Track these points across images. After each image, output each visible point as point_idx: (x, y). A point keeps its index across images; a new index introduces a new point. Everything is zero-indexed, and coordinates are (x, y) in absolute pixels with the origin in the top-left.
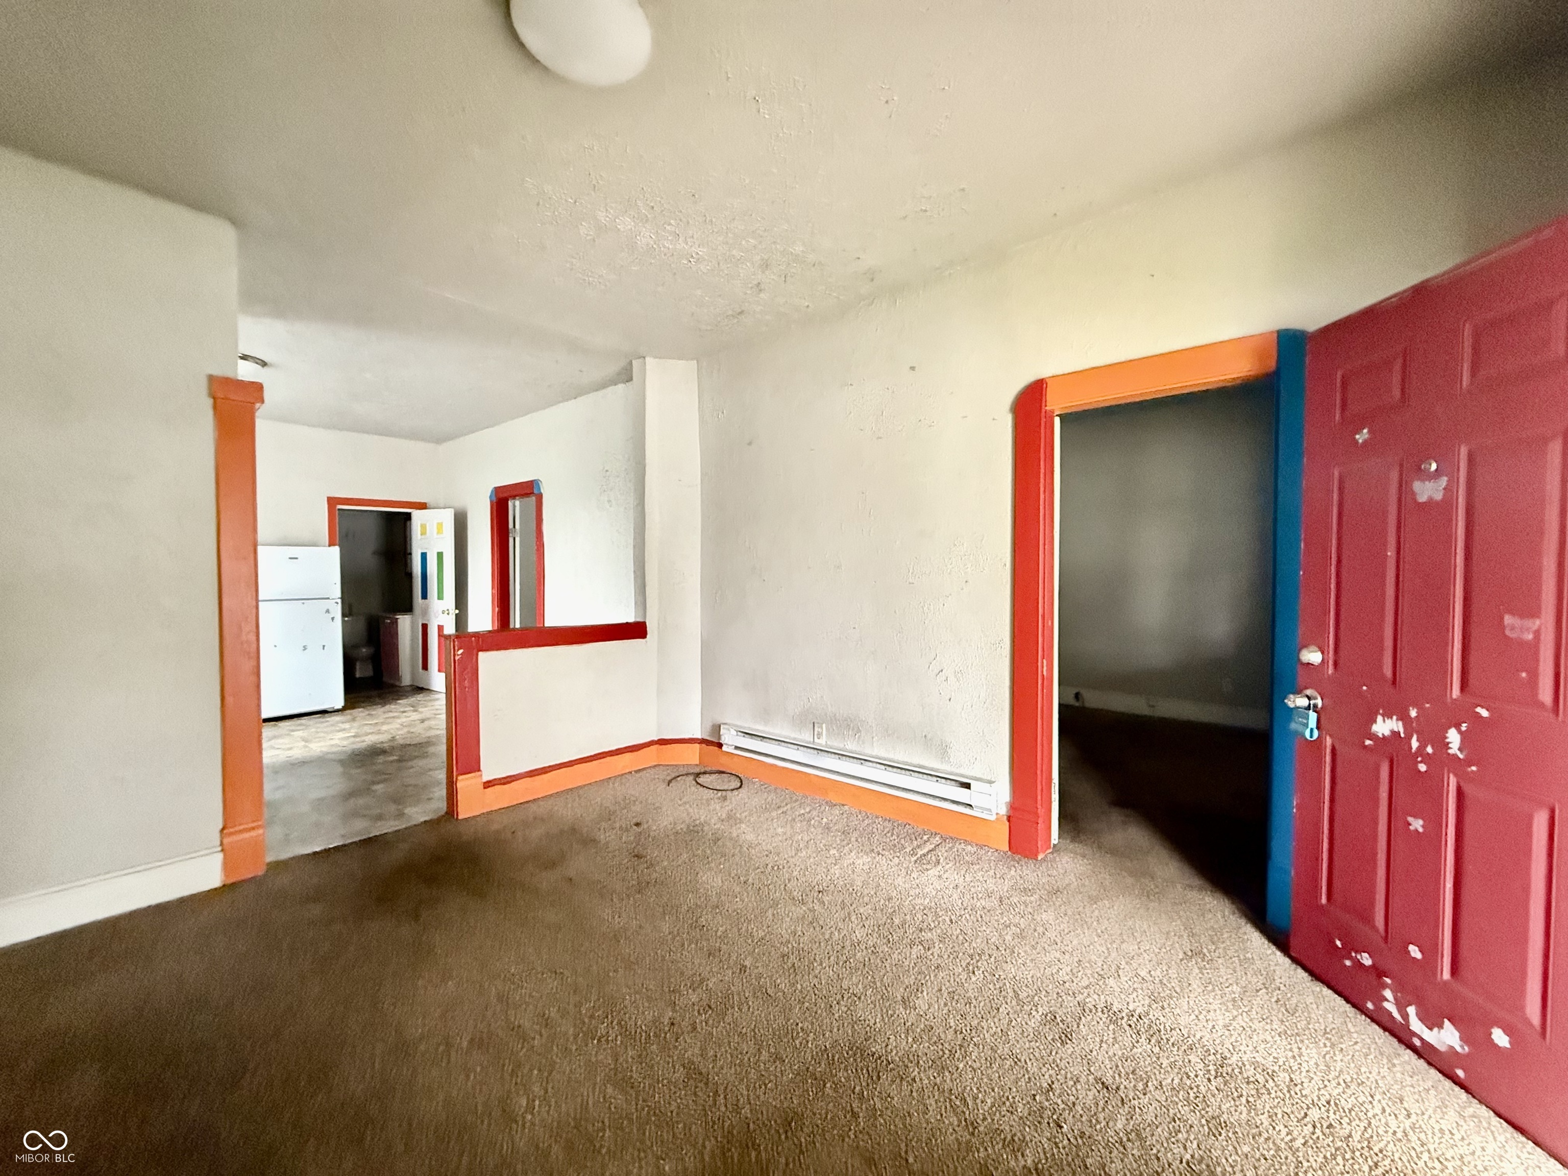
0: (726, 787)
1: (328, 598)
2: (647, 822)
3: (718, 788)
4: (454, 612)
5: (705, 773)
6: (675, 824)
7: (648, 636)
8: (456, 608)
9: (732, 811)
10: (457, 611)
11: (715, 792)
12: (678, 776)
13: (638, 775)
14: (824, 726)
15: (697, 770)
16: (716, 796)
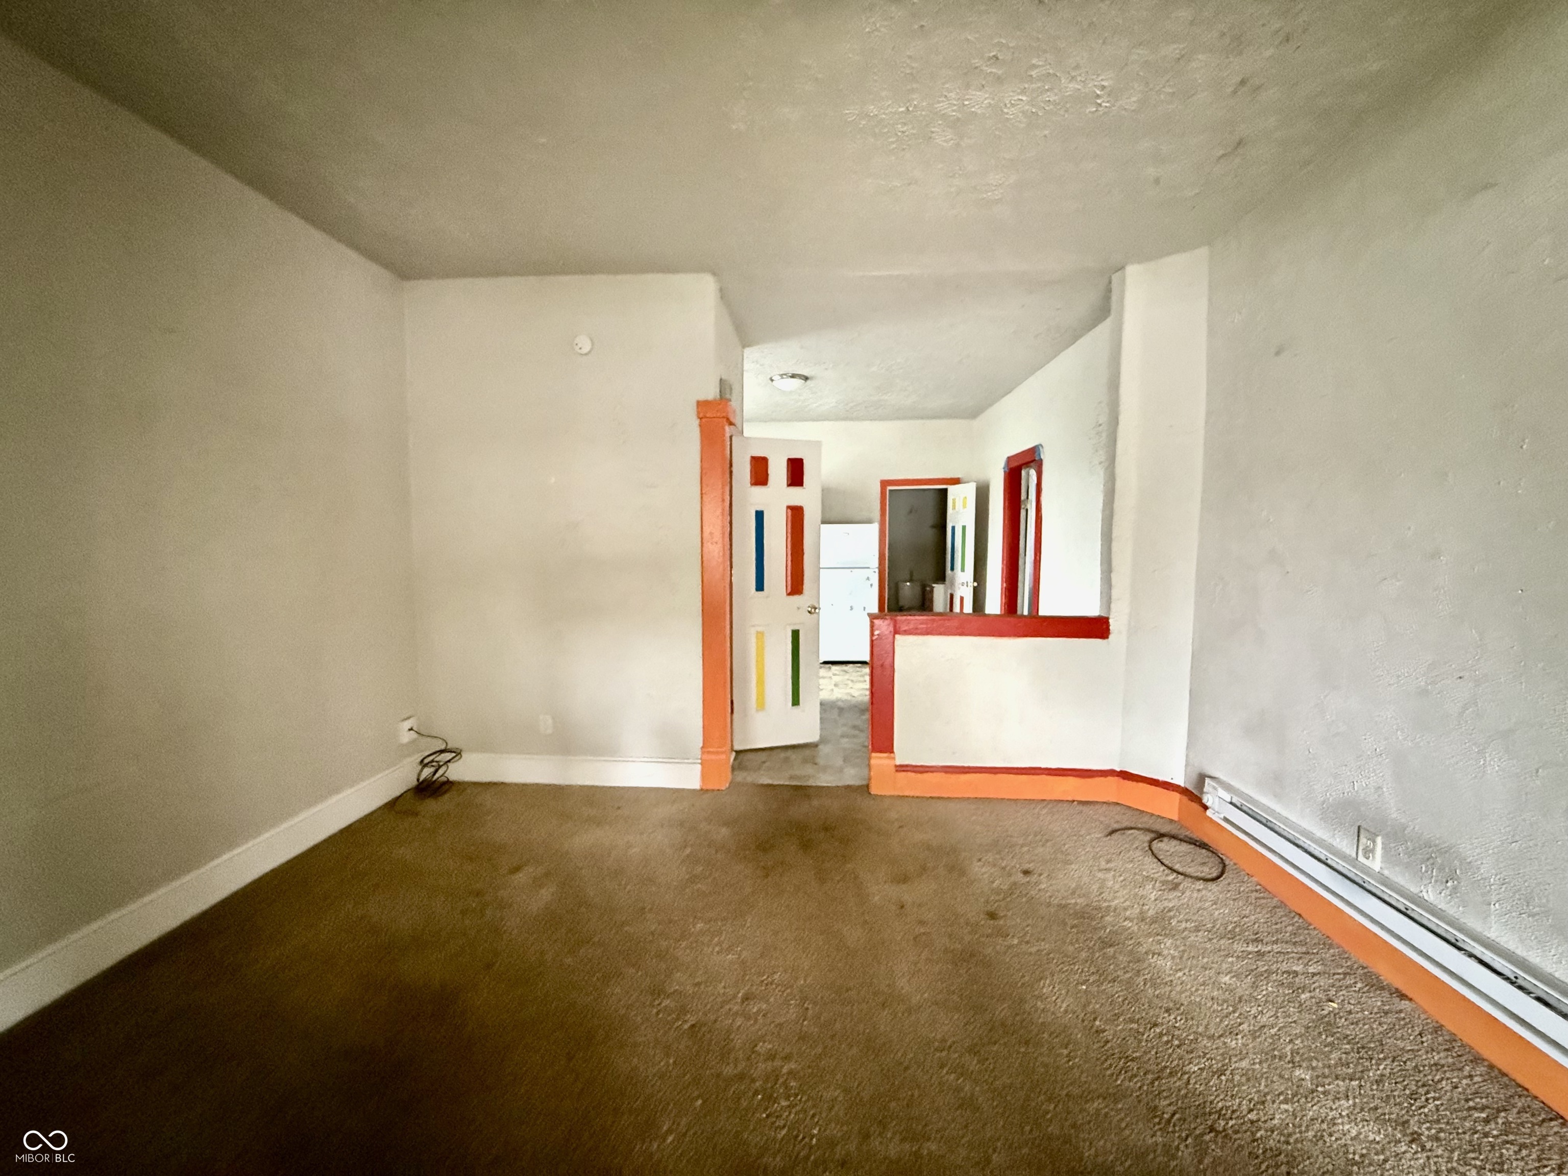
0: (1190, 870)
1: (868, 568)
2: (1040, 875)
3: (1177, 867)
4: (972, 584)
5: (1174, 837)
6: (1073, 893)
7: (1111, 636)
8: (975, 580)
9: (1170, 911)
10: (976, 584)
11: (1167, 871)
12: (1131, 828)
13: (1081, 808)
14: (1379, 840)
15: (1165, 829)
16: (1163, 878)
